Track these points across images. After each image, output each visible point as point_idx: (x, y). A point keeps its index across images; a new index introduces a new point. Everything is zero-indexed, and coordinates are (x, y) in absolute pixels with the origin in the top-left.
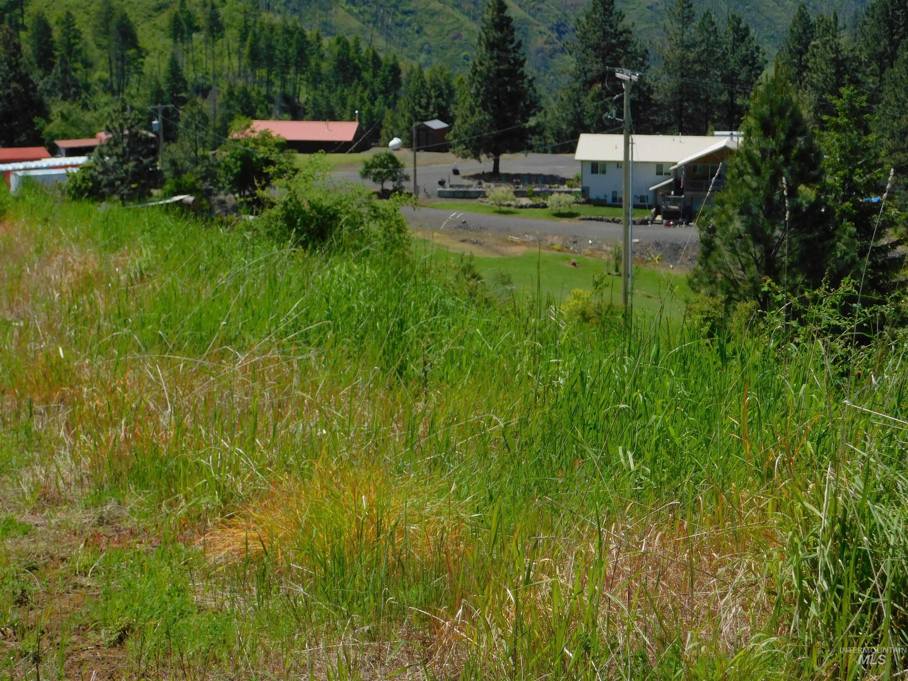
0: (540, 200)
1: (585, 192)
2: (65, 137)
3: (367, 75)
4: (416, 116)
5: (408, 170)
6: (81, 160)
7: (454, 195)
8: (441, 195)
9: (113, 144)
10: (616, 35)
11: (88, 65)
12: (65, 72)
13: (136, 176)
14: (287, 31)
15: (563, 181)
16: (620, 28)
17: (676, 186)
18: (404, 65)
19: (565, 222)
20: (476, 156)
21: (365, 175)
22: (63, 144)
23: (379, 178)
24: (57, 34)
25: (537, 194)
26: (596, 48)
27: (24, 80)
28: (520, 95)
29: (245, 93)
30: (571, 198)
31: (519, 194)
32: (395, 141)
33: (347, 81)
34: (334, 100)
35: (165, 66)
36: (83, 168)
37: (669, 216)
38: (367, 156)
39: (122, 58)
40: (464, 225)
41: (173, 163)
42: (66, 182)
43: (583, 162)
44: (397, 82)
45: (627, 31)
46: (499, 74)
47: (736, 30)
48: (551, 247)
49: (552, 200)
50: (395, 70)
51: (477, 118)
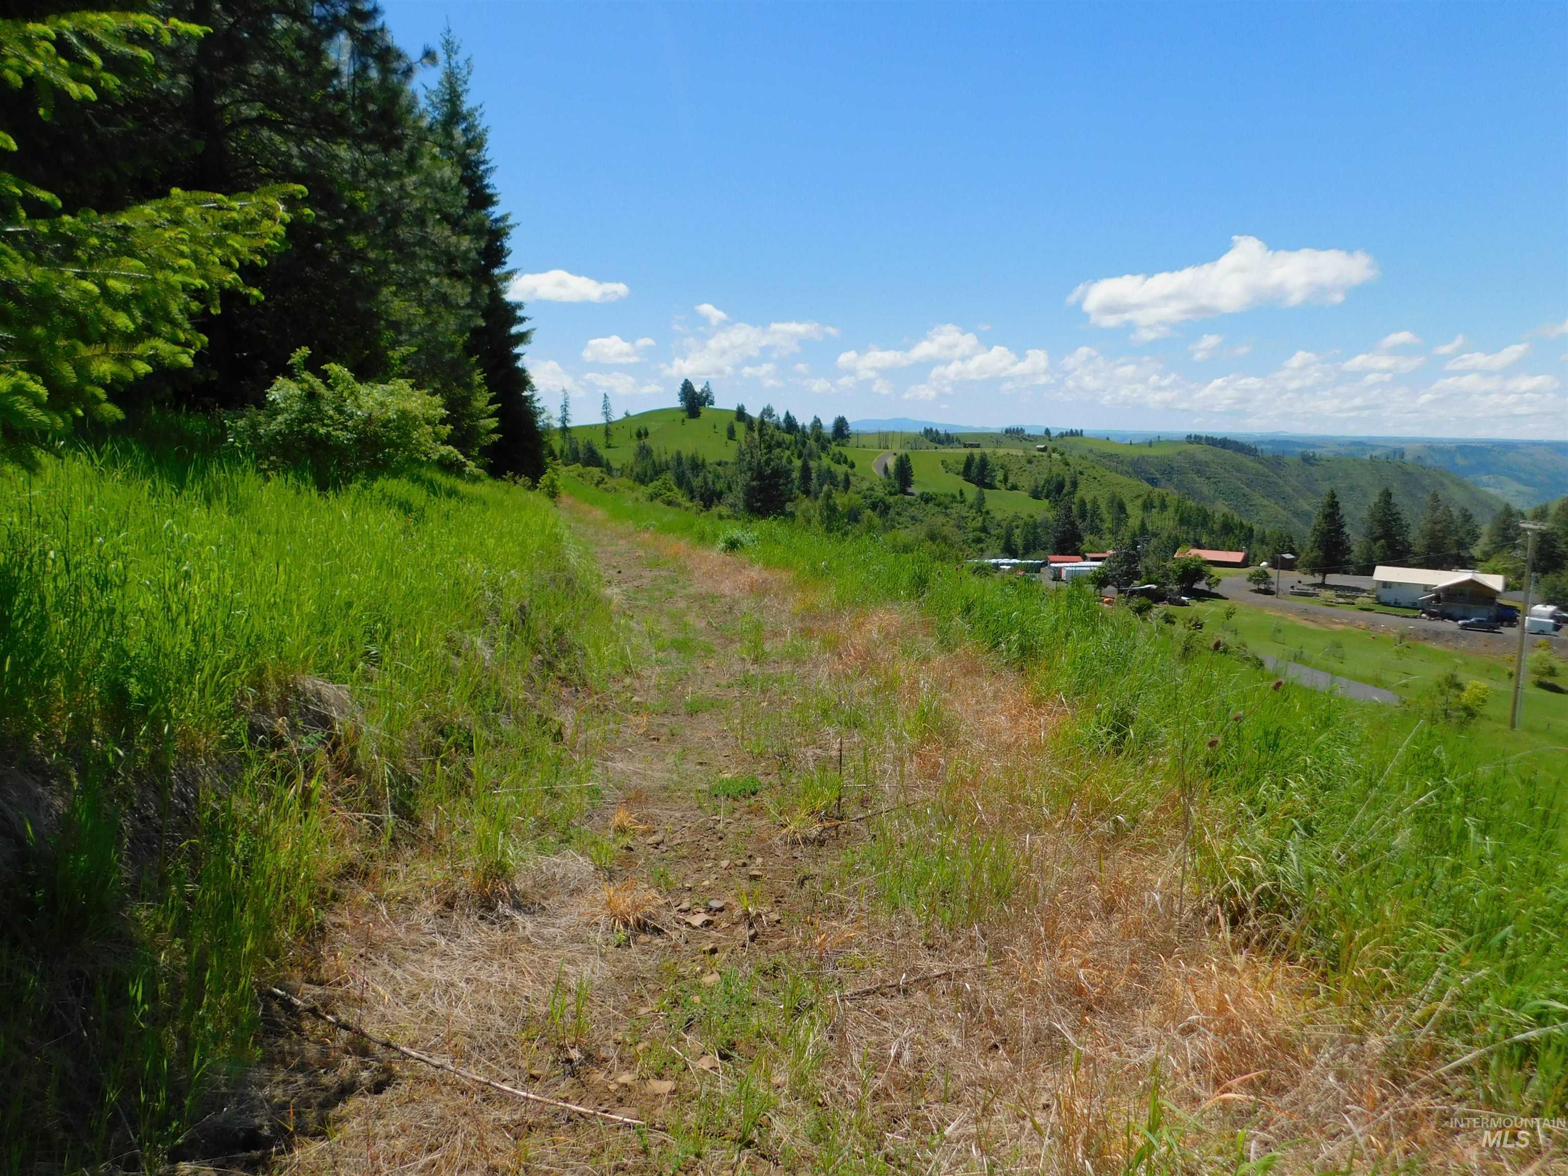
0: (1350, 600)
1: (1378, 598)
2: (1090, 552)
3: (1237, 532)
4: (1277, 551)
5: (1274, 579)
6: (1099, 564)
7: (1300, 594)
8: (1293, 594)
9: (1115, 557)
10: (1391, 515)
11: (1102, 520)
12: (1092, 521)
13: (1127, 573)
14: (1198, 509)
15: (1364, 591)
16: (1394, 511)
17: (1437, 599)
18: (1256, 528)
19: (1365, 613)
20: (1313, 574)
21: (1250, 580)
22: (1089, 555)
23: (1257, 582)
24: (1089, 507)
25: (1347, 597)
26: (1379, 521)
27: (1073, 524)
28: (1342, 543)
29: (1176, 537)
30: (1369, 600)
31: (1340, 596)
32: (1264, 564)
33: (1227, 534)
34: (1219, 542)
35: (1138, 523)
36: (1099, 567)
37: (1432, 615)
38: (1251, 570)
39: (1119, 519)
40: (1306, 611)
41: (1147, 568)
42: (1090, 574)
43: (1378, 582)
44: (1251, 536)
45: (1398, 513)
46: (1329, 531)
47: (1465, 516)
48: (1358, 627)
49: (1357, 601)
50: (1251, 530)
51: (1314, 554)
